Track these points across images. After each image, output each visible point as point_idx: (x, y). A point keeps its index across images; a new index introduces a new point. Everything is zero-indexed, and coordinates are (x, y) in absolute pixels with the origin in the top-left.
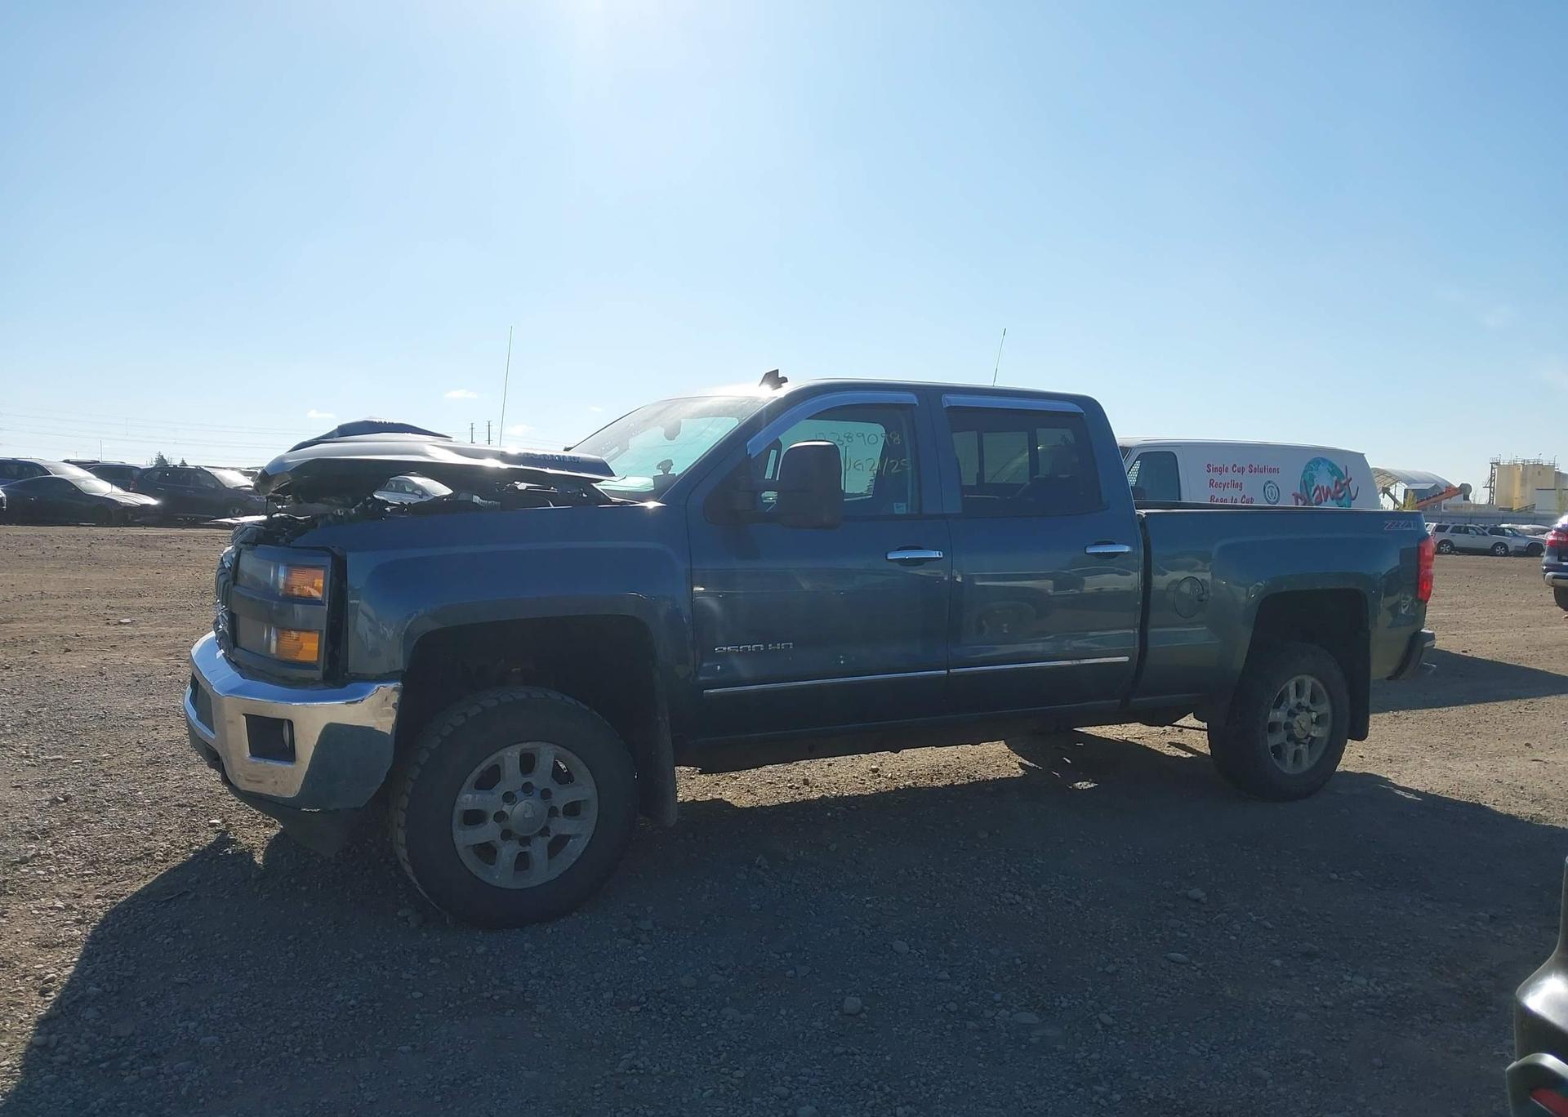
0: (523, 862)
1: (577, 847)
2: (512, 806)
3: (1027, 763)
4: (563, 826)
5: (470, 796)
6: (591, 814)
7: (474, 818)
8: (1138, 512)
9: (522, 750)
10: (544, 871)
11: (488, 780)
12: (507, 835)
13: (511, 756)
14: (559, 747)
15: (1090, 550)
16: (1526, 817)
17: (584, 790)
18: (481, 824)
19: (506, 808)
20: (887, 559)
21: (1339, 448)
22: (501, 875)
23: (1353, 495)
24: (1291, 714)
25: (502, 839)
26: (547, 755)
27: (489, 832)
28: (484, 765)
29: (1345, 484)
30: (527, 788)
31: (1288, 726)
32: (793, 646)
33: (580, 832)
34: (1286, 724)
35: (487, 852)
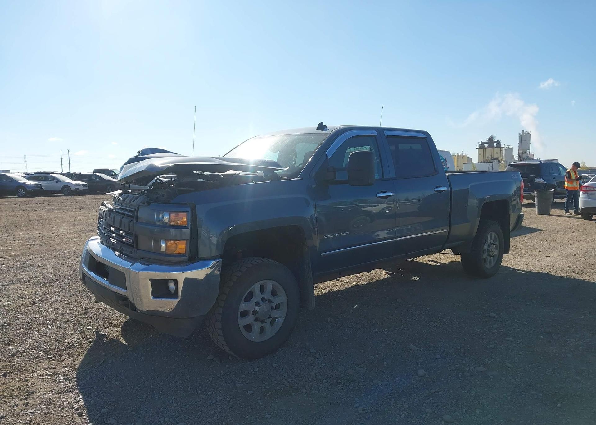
0: (262, 330)
1: (280, 322)
2: (259, 307)
3: (388, 272)
4: (275, 314)
5: (244, 305)
6: (284, 308)
7: (244, 314)
8: (446, 174)
9: (261, 284)
10: (270, 332)
11: (249, 298)
12: (256, 320)
13: (257, 287)
14: (274, 282)
15: (436, 190)
16: (565, 276)
17: (282, 298)
18: (247, 316)
19: (257, 309)
20: (377, 196)
21: (442, 150)
22: (254, 336)
23: (448, 167)
24: (489, 246)
25: (255, 321)
26: (269, 285)
27: (250, 319)
28: (248, 292)
29: (445, 163)
30: (263, 299)
31: (488, 251)
32: (349, 233)
33: (280, 316)
34: (487, 250)
35: (249, 328)
